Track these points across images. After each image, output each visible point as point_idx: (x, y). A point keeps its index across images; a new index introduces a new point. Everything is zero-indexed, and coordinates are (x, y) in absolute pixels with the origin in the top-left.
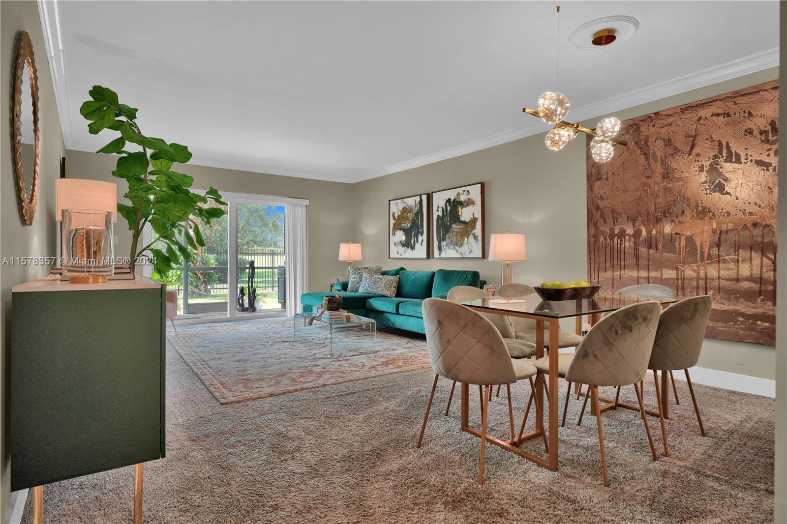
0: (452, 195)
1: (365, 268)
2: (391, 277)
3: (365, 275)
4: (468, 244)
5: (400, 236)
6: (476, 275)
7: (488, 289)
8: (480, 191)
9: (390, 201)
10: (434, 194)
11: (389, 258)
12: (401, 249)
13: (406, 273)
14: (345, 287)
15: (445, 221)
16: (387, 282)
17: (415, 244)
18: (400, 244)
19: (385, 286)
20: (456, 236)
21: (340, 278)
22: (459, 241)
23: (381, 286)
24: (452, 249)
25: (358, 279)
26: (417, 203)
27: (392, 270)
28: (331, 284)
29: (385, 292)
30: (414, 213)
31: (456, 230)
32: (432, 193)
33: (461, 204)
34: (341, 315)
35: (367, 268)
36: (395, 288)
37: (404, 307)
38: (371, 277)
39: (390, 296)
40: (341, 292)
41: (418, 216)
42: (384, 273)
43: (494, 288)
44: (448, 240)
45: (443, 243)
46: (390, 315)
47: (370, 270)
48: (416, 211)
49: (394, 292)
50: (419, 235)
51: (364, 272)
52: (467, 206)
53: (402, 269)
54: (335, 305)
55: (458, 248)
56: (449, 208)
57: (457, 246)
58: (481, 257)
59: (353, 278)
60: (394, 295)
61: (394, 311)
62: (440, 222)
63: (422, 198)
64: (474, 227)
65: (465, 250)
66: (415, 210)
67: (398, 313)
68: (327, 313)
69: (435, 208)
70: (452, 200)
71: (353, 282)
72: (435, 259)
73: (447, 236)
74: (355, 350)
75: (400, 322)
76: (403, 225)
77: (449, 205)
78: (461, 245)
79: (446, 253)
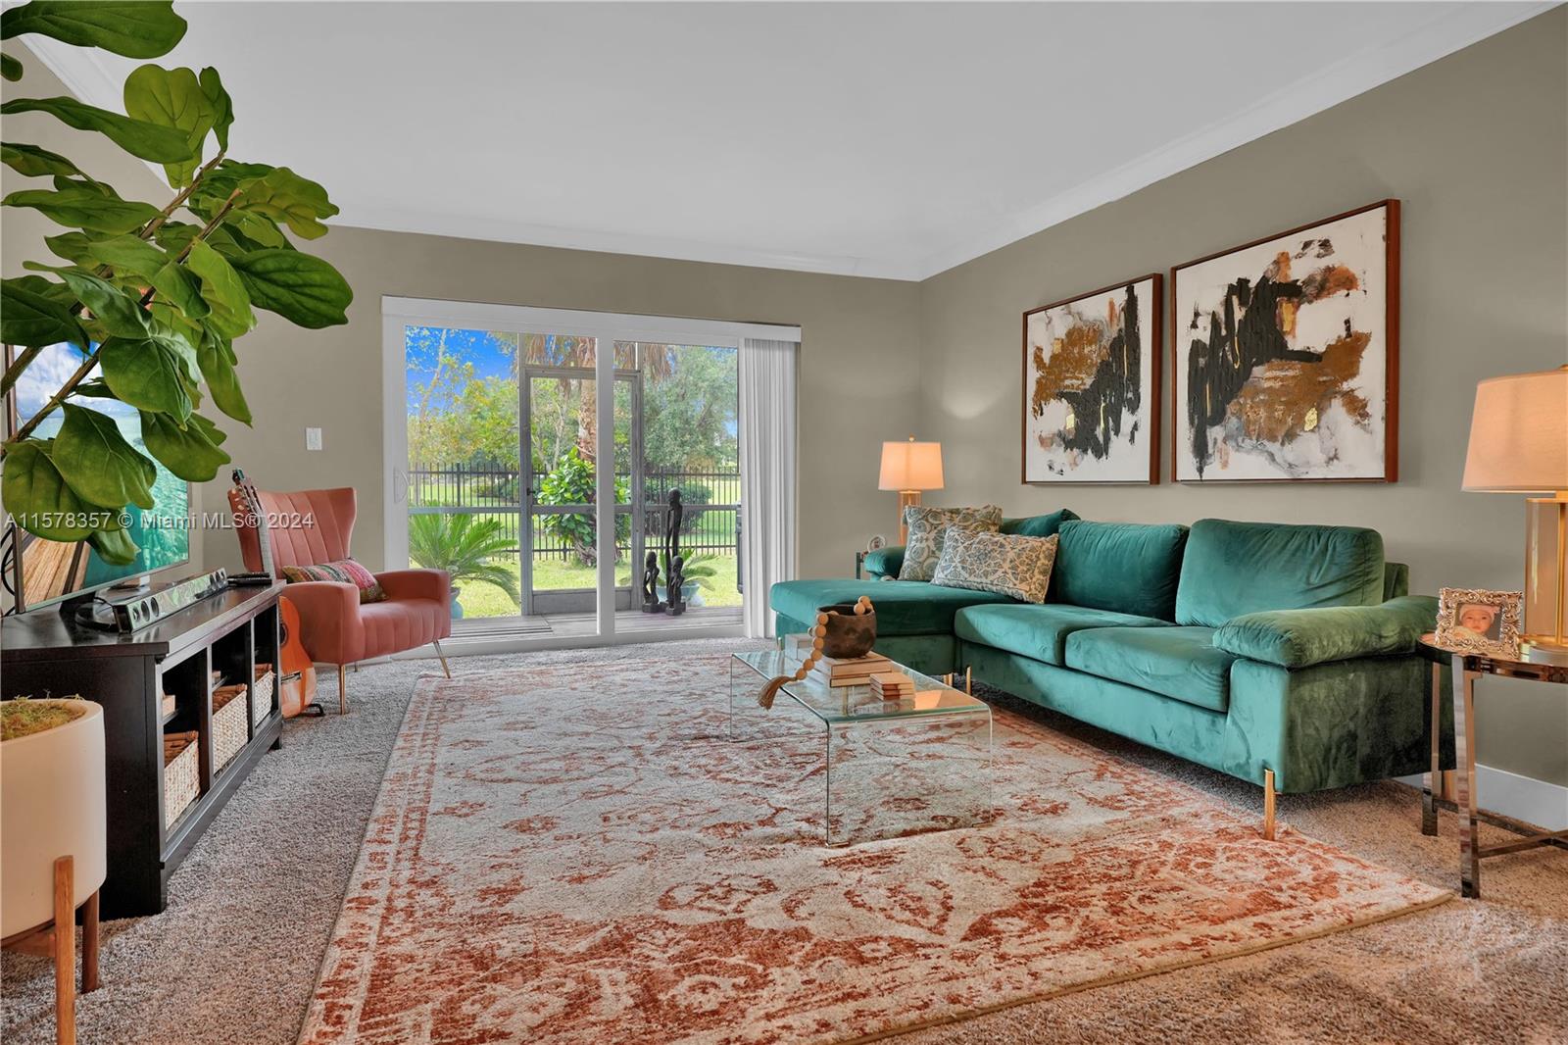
0: (1253, 266)
1: (951, 512)
2: (1033, 542)
3: (952, 532)
4: (1323, 430)
5: (1061, 416)
6: (1365, 542)
7: (1460, 605)
8: (1383, 232)
9: (1026, 315)
10: (1178, 272)
11: (1024, 482)
12: (1061, 456)
13: (1082, 529)
14: (893, 565)
15: (1225, 355)
16: (1019, 556)
17: (1107, 439)
18: (1058, 439)
19: (1012, 568)
20: (1270, 406)
21: (882, 538)
22: (1281, 422)
23: (1000, 566)
24: (1248, 452)
25: (931, 544)
26: (1118, 309)
27: (1032, 519)
28: (858, 555)
29: (1011, 587)
30: (1106, 342)
31: (1267, 385)
32: (1175, 270)
33: (1294, 292)
34: (868, 675)
35: (957, 512)
36: (1043, 573)
37: (1085, 646)
38: (969, 538)
39: (1031, 599)
40: (883, 579)
41: (1121, 349)
42: (1010, 528)
43: (1493, 604)
44: (1233, 422)
45: (1215, 433)
46: (1034, 665)
47: (965, 519)
48: (1115, 335)
49: (1043, 588)
50: (1124, 410)
51: (947, 524)
52: (1318, 296)
53: (1067, 515)
54: (850, 641)
55: (1278, 445)
56: (1239, 314)
57: (1273, 438)
58: (1382, 475)
59: (917, 540)
60: (1042, 596)
61: (1049, 655)
62: (1202, 361)
63: (1136, 292)
64: (1351, 370)
65: (1307, 453)
66: (1111, 333)
67: (1062, 664)
68: (823, 664)
69: (1184, 318)
70: (1252, 285)
71: (918, 553)
72: (1178, 486)
73: (1231, 408)
74: (918, 803)
75: (1068, 693)
76: (1067, 382)
77: (1241, 304)
78: (1290, 436)
79: (1225, 465)
